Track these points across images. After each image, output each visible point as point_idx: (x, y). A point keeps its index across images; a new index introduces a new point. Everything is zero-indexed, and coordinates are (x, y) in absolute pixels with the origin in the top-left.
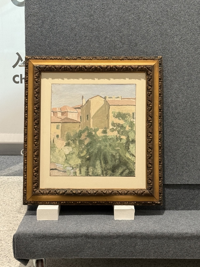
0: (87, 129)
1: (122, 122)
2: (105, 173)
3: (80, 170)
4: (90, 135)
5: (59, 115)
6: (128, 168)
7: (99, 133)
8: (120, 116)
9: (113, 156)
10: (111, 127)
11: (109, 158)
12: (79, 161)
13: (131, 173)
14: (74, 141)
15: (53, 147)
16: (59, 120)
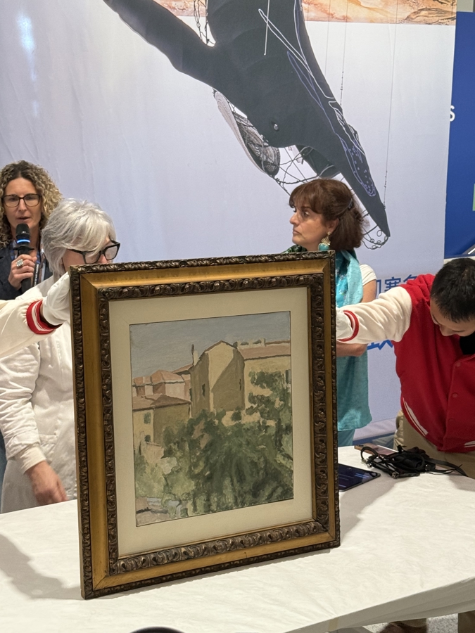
0: (204, 415)
1: (267, 392)
2: (240, 502)
3: (194, 504)
4: (210, 428)
5: (149, 391)
6: (281, 484)
7: (227, 421)
8: (264, 379)
9: (254, 464)
10: (248, 405)
11: (247, 469)
12: (191, 486)
13: (287, 494)
14: (180, 445)
15: (139, 463)
16: (148, 404)
